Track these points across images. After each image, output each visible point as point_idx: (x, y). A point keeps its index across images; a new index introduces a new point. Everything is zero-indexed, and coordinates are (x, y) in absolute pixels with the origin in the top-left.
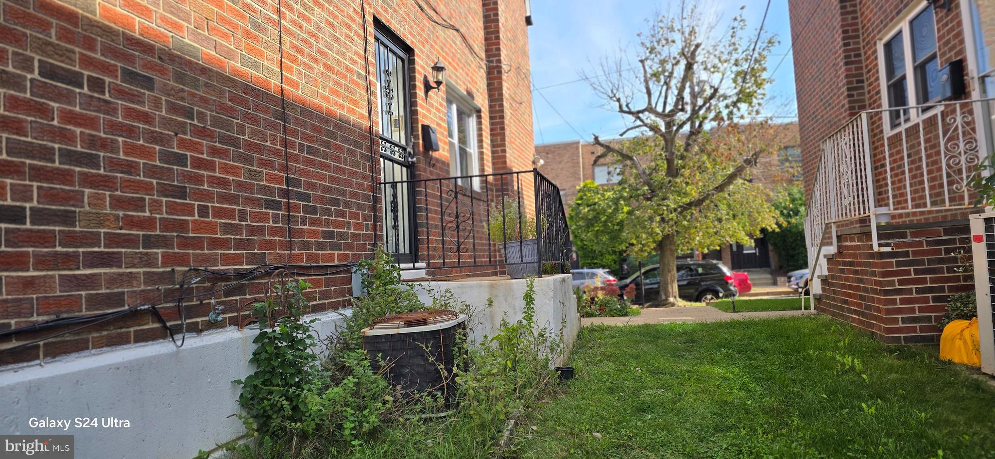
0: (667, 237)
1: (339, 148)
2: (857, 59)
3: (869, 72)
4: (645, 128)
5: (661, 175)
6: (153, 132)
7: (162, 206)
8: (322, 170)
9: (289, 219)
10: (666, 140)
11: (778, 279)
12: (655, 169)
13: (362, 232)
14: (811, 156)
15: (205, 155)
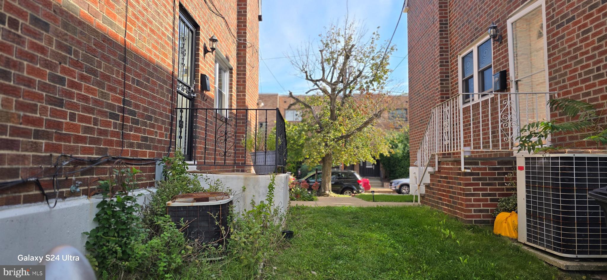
0: (328, 155)
1: (154, 83)
2: (446, 64)
3: (452, 72)
4: (319, 90)
5: (327, 119)
6: (46, 60)
7: (47, 111)
8: (144, 96)
9: (123, 127)
10: (331, 99)
11: (385, 183)
12: (323, 115)
13: (163, 139)
14: (415, 115)
15: (77, 79)
